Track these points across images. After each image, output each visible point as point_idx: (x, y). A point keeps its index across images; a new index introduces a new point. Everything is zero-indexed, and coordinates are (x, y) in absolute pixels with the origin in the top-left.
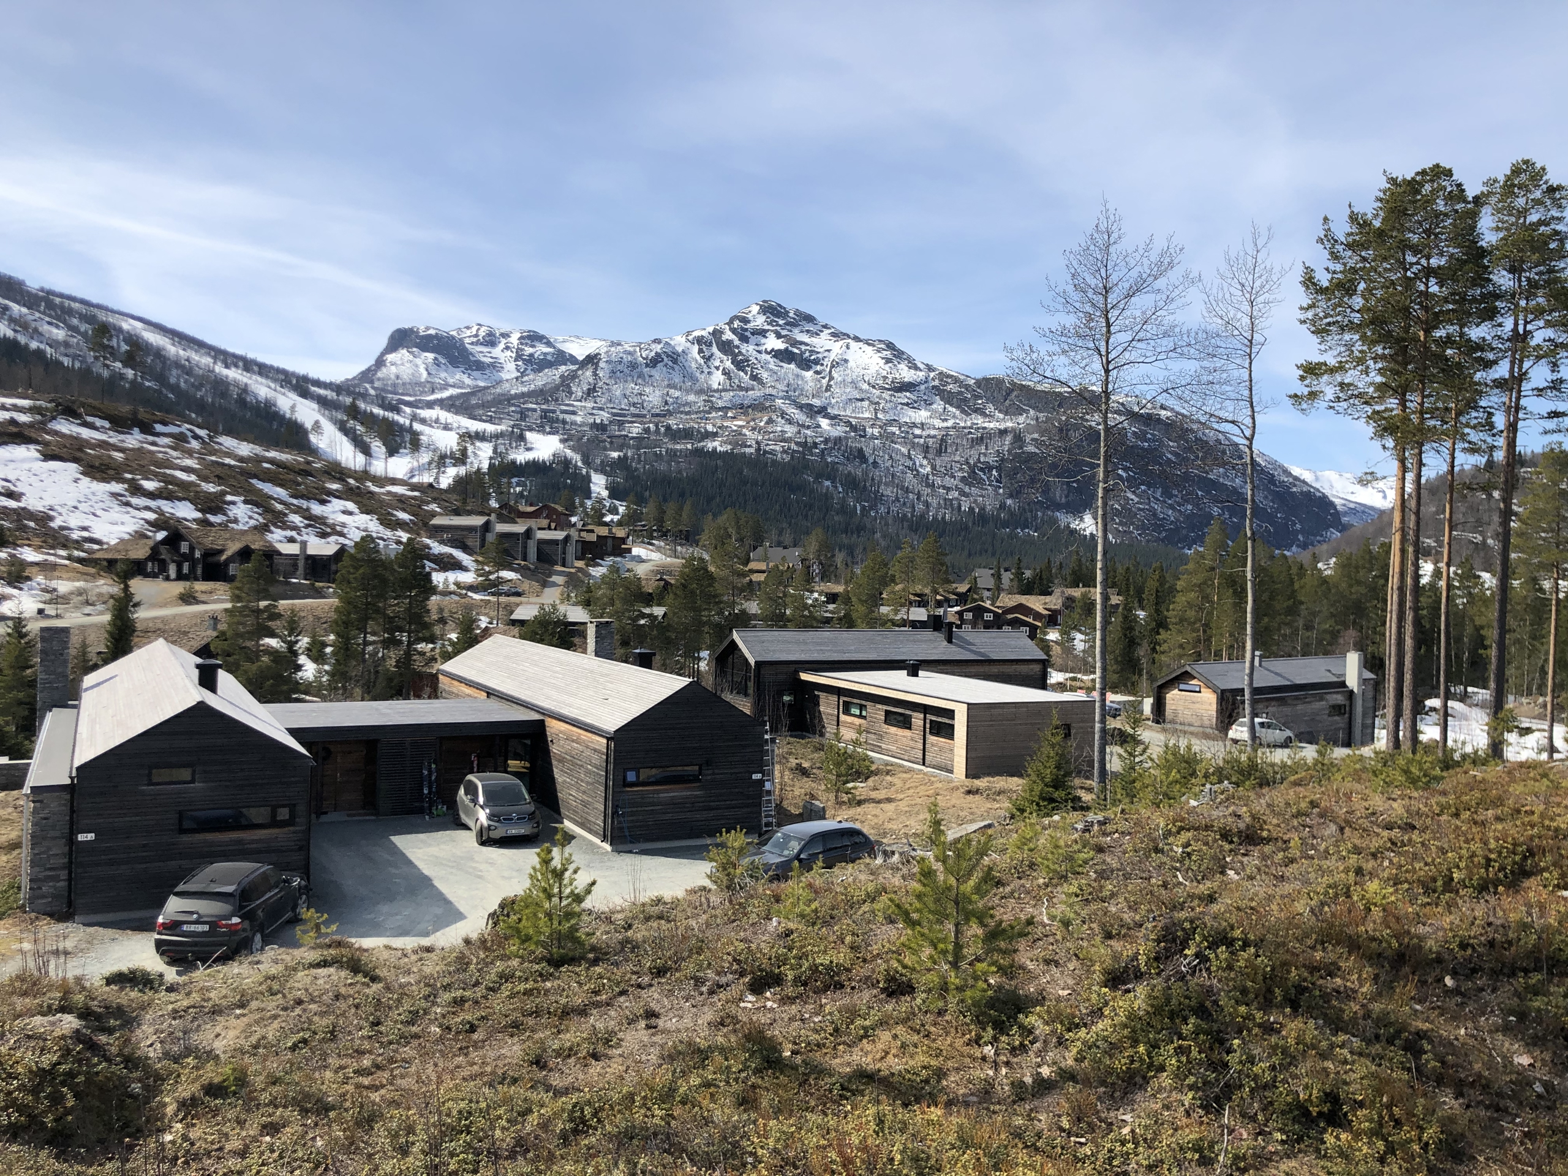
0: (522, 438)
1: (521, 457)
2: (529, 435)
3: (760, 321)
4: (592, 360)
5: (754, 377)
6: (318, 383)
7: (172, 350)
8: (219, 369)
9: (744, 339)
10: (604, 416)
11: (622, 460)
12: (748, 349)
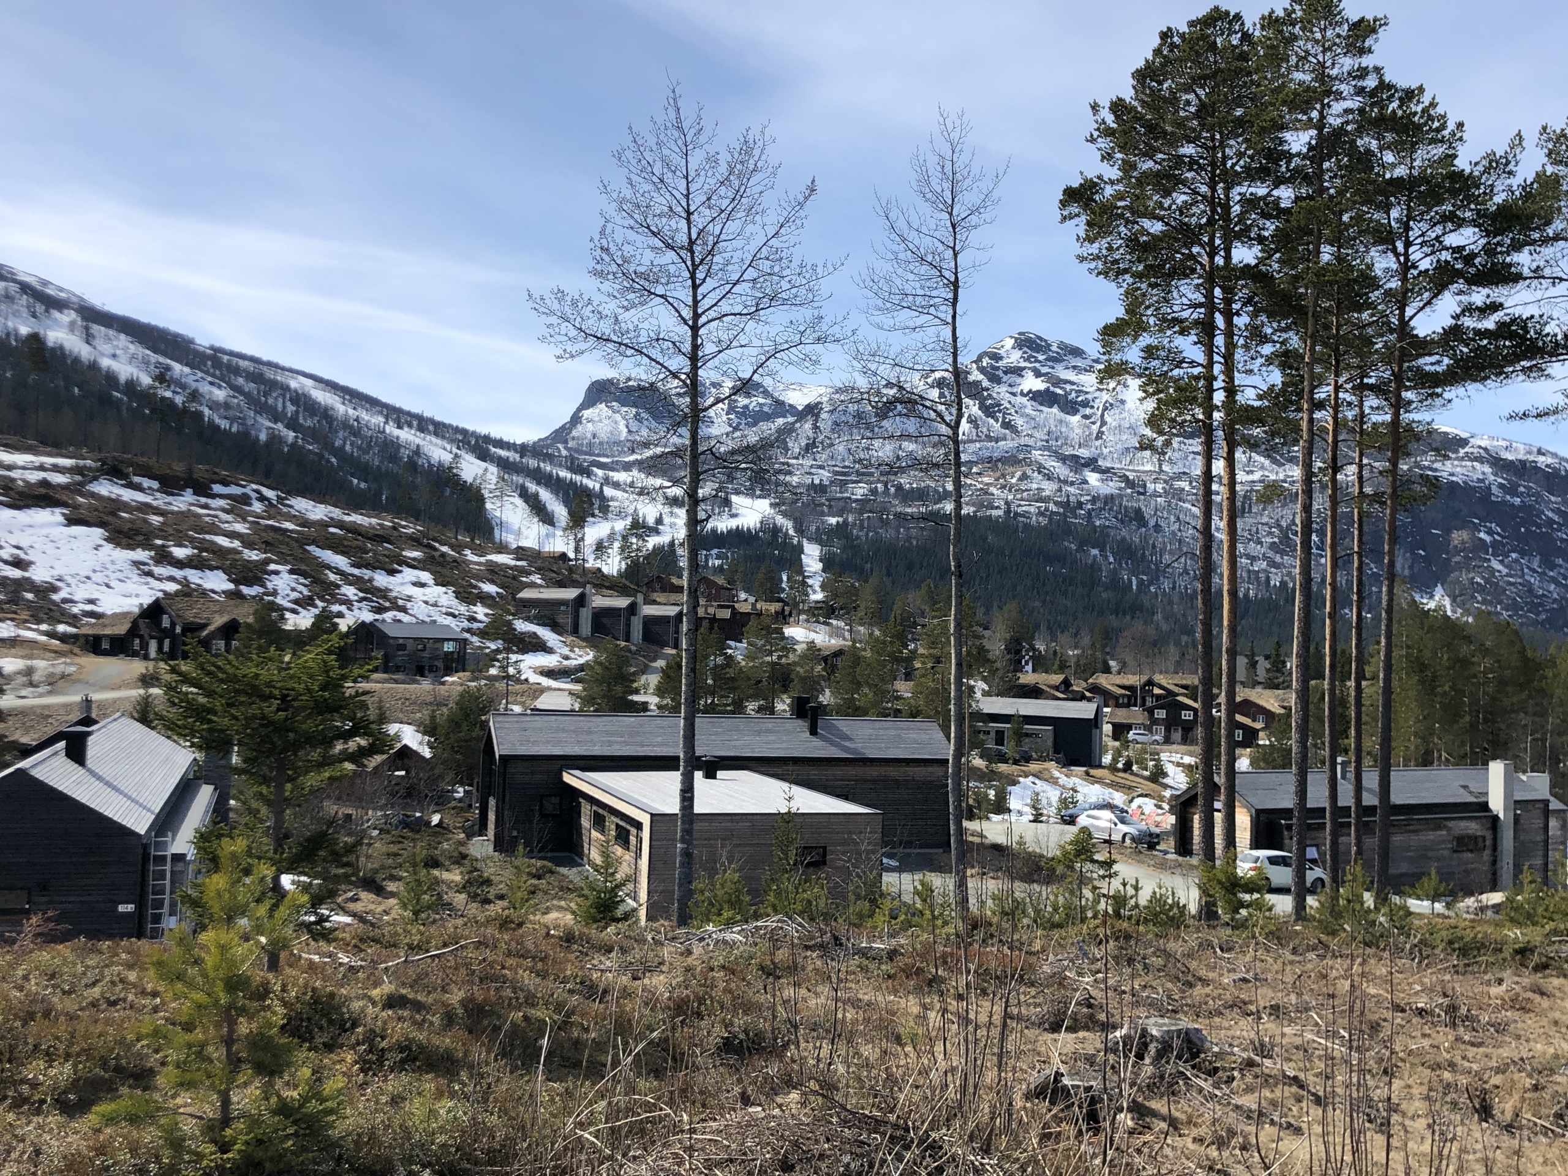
0: (727, 503)
1: (722, 524)
2: (734, 499)
3: (1014, 358)
4: (813, 410)
5: (1007, 425)
6: (501, 444)
7: (341, 408)
8: (391, 429)
9: (995, 379)
10: (824, 476)
11: (841, 528)
12: (1001, 392)
